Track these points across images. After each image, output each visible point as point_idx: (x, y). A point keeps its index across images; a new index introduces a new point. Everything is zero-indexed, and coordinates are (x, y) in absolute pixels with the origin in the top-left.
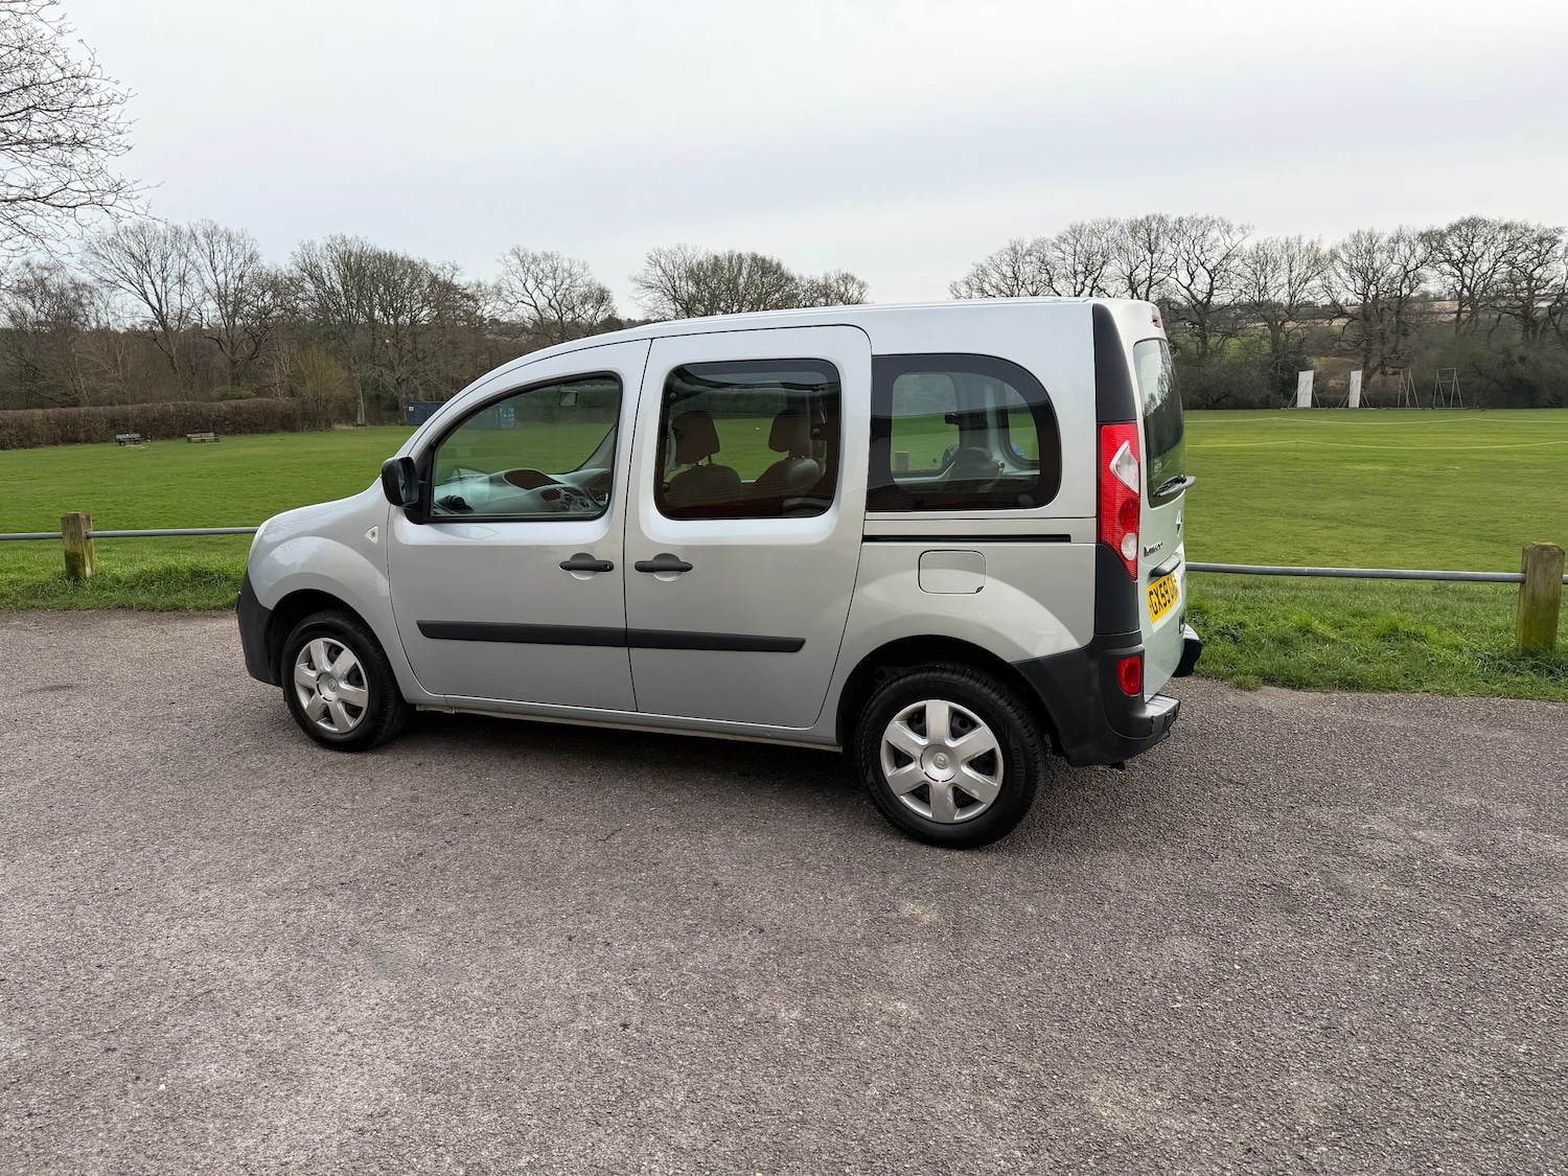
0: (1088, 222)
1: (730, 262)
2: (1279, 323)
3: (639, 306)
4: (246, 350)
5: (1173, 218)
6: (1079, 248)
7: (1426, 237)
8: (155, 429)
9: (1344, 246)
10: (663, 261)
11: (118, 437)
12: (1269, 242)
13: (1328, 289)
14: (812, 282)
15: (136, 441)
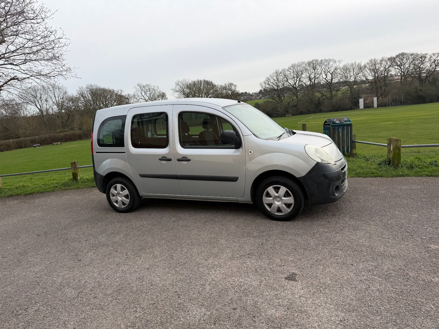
0: (296, 63)
1: (198, 83)
2: (352, 86)
3: (174, 97)
4: (66, 118)
5: (320, 60)
6: (294, 70)
7: (390, 59)
8: (44, 142)
9: (368, 64)
10: (180, 84)
11: (34, 145)
12: (347, 64)
13: (364, 76)
14: (221, 86)
15: (39, 146)
